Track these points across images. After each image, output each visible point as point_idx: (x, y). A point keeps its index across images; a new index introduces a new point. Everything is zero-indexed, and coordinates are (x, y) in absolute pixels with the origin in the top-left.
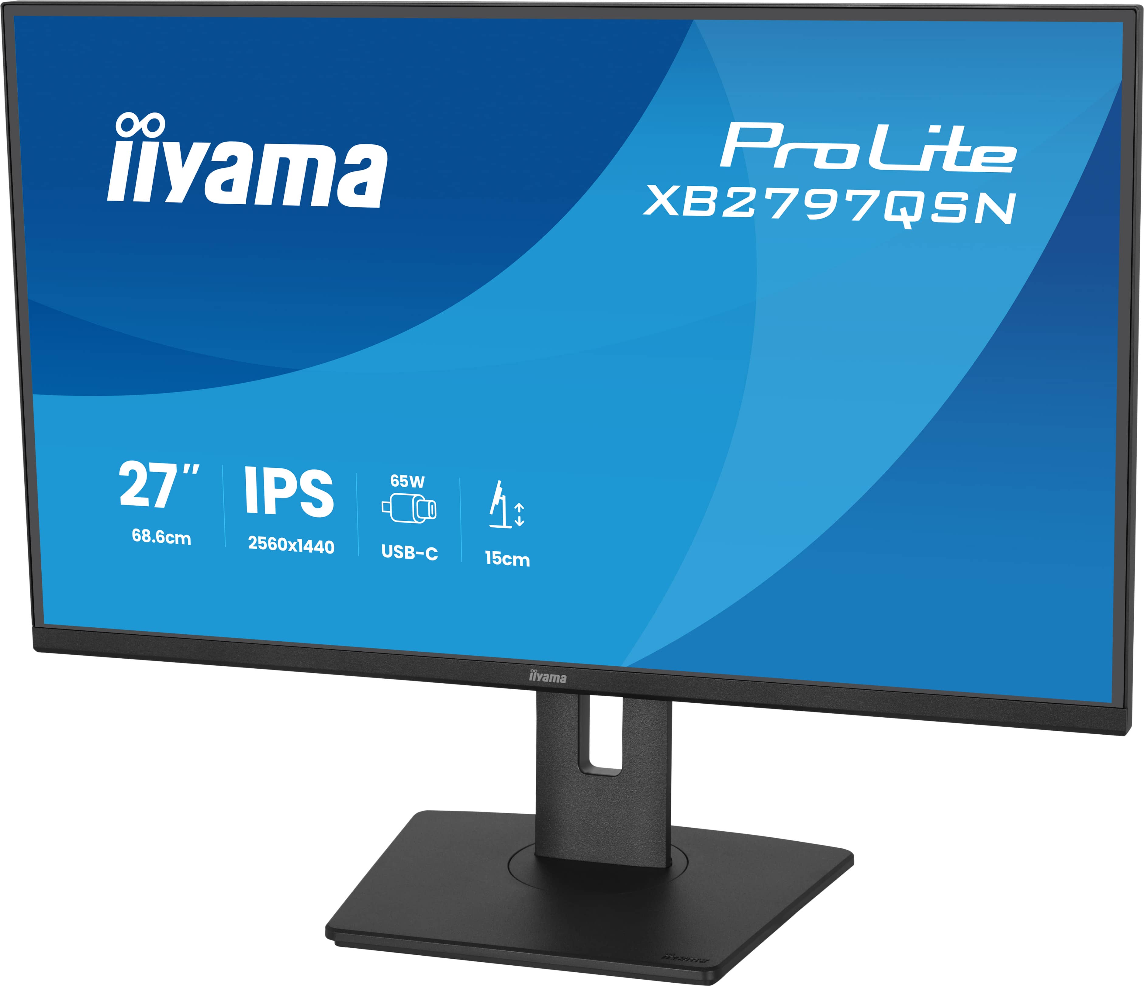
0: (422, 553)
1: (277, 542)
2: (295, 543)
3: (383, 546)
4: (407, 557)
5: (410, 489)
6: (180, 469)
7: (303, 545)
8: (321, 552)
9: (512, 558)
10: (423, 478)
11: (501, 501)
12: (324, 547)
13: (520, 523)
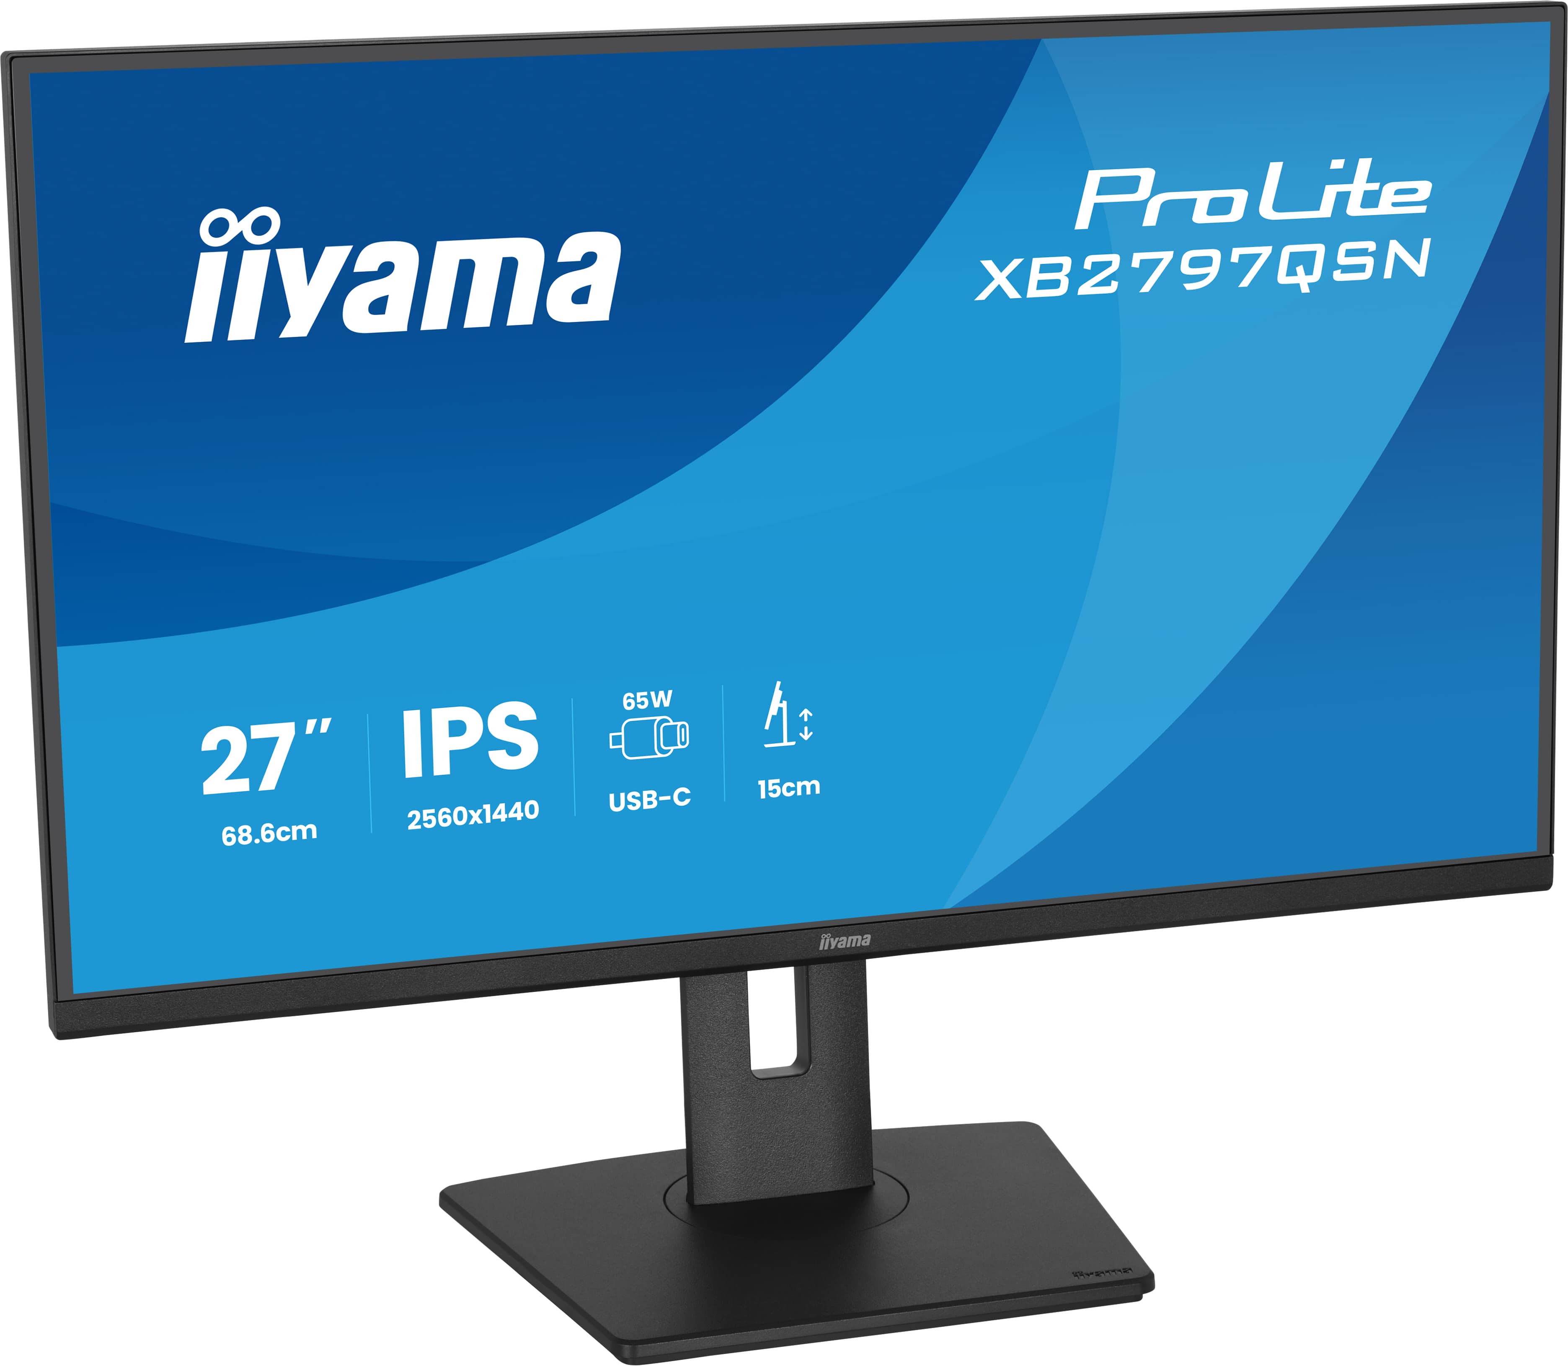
0: (668, 798)
1: (451, 815)
2: (479, 811)
3: (612, 796)
4: (646, 807)
5: (651, 710)
6: (300, 729)
7: (492, 813)
8: (519, 819)
9: (796, 785)
10: (670, 692)
11: (780, 710)
12: (523, 811)
13: (806, 736)
